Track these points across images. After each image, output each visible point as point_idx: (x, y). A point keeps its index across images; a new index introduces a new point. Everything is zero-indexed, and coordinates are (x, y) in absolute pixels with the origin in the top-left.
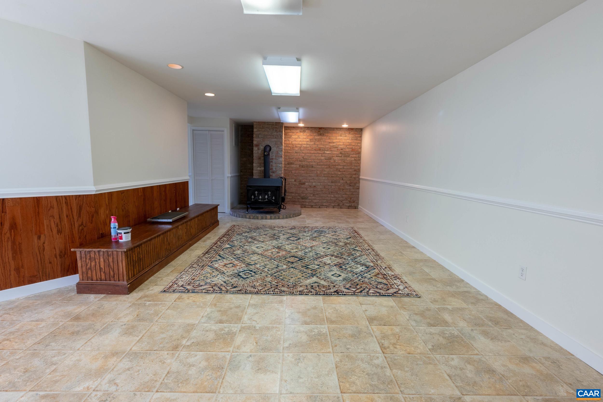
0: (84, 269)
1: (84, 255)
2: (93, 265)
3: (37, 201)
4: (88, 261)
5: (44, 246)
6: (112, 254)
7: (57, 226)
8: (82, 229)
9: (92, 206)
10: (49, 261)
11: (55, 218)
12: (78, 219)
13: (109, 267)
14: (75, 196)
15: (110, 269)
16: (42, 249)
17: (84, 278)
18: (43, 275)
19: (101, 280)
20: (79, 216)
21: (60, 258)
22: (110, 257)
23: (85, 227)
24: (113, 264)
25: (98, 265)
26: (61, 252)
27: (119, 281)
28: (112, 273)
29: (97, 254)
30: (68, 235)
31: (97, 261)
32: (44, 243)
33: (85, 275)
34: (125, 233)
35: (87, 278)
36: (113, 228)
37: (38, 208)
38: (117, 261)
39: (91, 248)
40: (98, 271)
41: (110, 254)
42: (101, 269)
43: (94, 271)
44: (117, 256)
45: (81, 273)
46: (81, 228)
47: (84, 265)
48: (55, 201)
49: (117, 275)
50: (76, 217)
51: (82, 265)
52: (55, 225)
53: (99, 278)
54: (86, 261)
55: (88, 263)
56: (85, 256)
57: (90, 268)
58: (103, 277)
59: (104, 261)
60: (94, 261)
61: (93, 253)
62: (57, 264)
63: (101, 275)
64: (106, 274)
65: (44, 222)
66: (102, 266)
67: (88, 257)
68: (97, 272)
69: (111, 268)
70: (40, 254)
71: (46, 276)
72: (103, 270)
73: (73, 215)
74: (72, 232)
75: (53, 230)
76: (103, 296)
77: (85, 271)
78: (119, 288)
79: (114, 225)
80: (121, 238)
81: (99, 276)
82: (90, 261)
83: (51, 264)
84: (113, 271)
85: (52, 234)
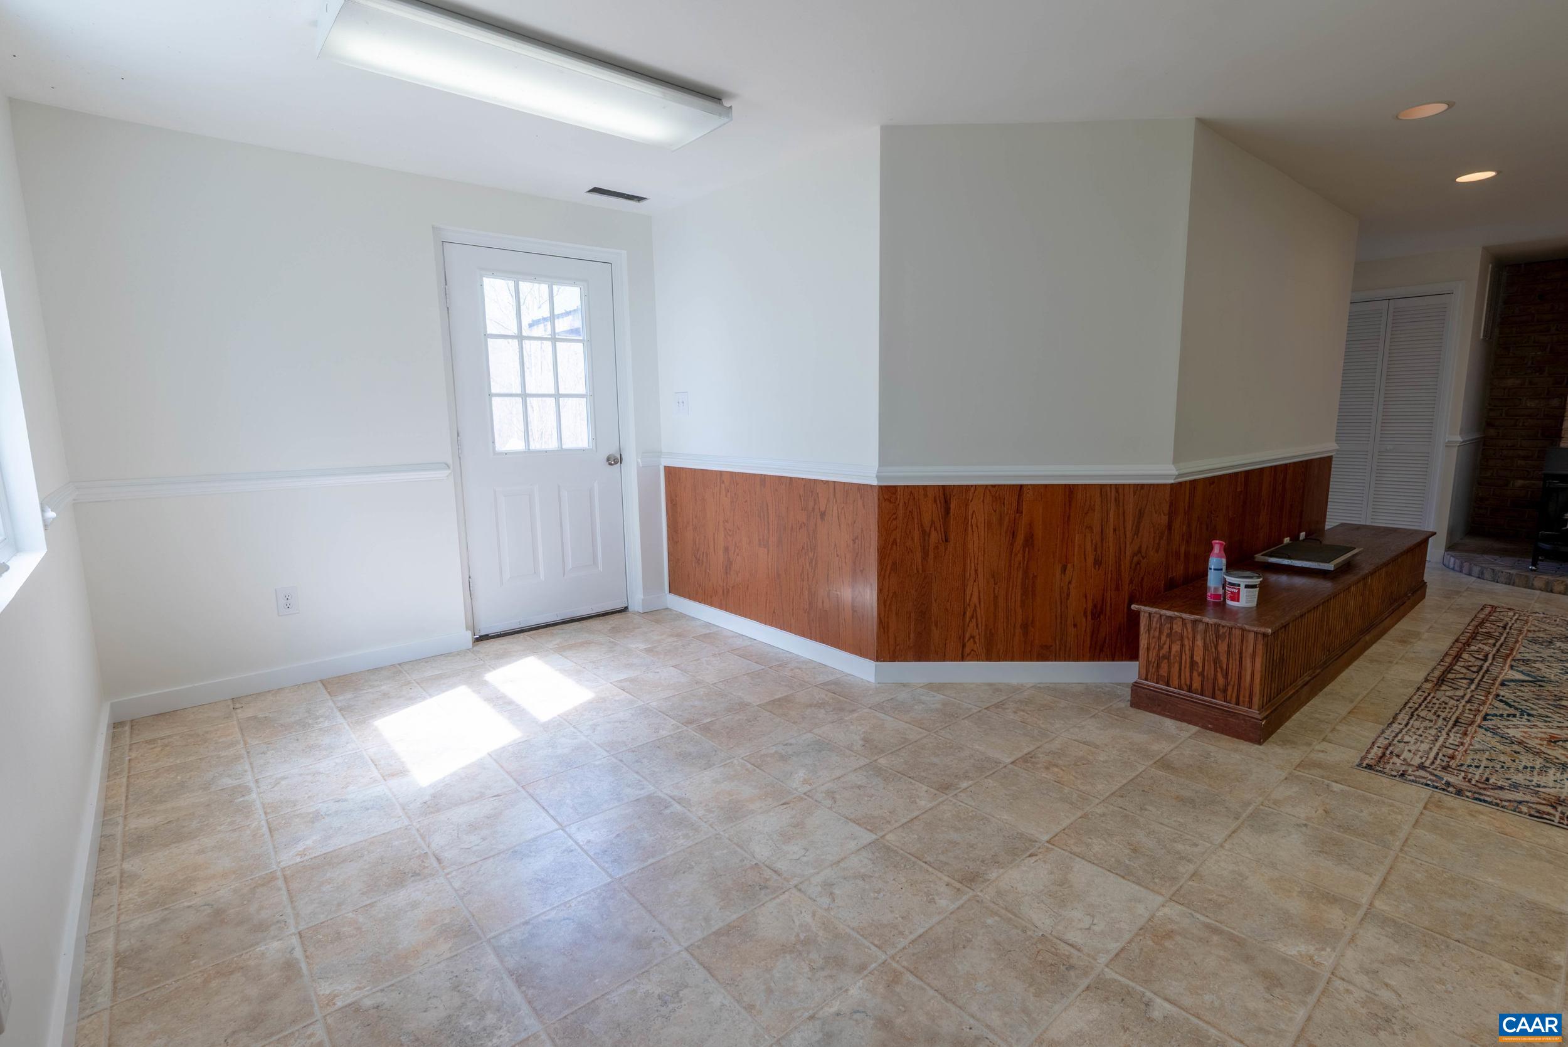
0: (1153, 655)
1: (1157, 624)
2: (1176, 652)
3: (1070, 490)
4: (1163, 638)
5: (1069, 589)
6: (1227, 634)
7: (1096, 550)
8: (1139, 563)
9: (1163, 511)
10: (1074, 622)
11: (1093, 533)
12: (1133, 539)
13: (1215, 663)
14: (1134, 485)
15: (1219, 670)
16: (1065, 594)
17: (1149, 677)
18: (1060, 649)
19: (1190, 690)
20: (1137, 532)
21: (1092, 619)
22: (1222, 641)
23: (1143, 558)
24: (1228, 660)
25: (1187, 652)
26: (1095, 606)
27: (1237, 703)
28: (1221, 681)
29: (1189, 626)
30: (1111, 571)
31: (1186, 642)
32: (1070, 582)
33: (1154, 670)
34: (1247, 586)
35: (1155, 677)
36: (1215, 569)
37: (1070, 509)
38: (1241, 653)
39: (1177, 611)
40: (1185, 667)
41: (1224, 633)
42: (1193, 664)
43: (1177, 665)
44: (1242, 641)
45: (1145, 662)
46: (1136, 559)
47: (1153, 645)
48: (1099, 495)
49: (1233, 689)
50: (1129, 534)
51: (1148, 644)
52: (1092, 546)
53: (1186, 685)
54: (1159, 638)
55: (1164, 644)
56: (1158, 626)
57: (1167, 657)
58: (1196, 685)
59: (1205, 648)
60: (1179, 643)
61: (1180, 623)
62: (1086, 630)
63: (1191, 679)
64: (1206, 679)
65: (1075, 537)
66: (1198, 658)
67: (1166, 631)
68: (1183, 668)
69: (1221, 668)
70: (1061, 603)
71: (1065, 650)
72: (1198, 667)
73: (1125, 528)
74: (1120, 566)
75: (1087, 558)
76: (1194, 729)
77: (1153, 660)
78: (1237, 721)
79: (1216, 561)
80: (1236, 597)
81: (1185, 679)
82: (1168, 639)
83: (1076, 629)
84: (1226, 676)
85: (1086, 566)
